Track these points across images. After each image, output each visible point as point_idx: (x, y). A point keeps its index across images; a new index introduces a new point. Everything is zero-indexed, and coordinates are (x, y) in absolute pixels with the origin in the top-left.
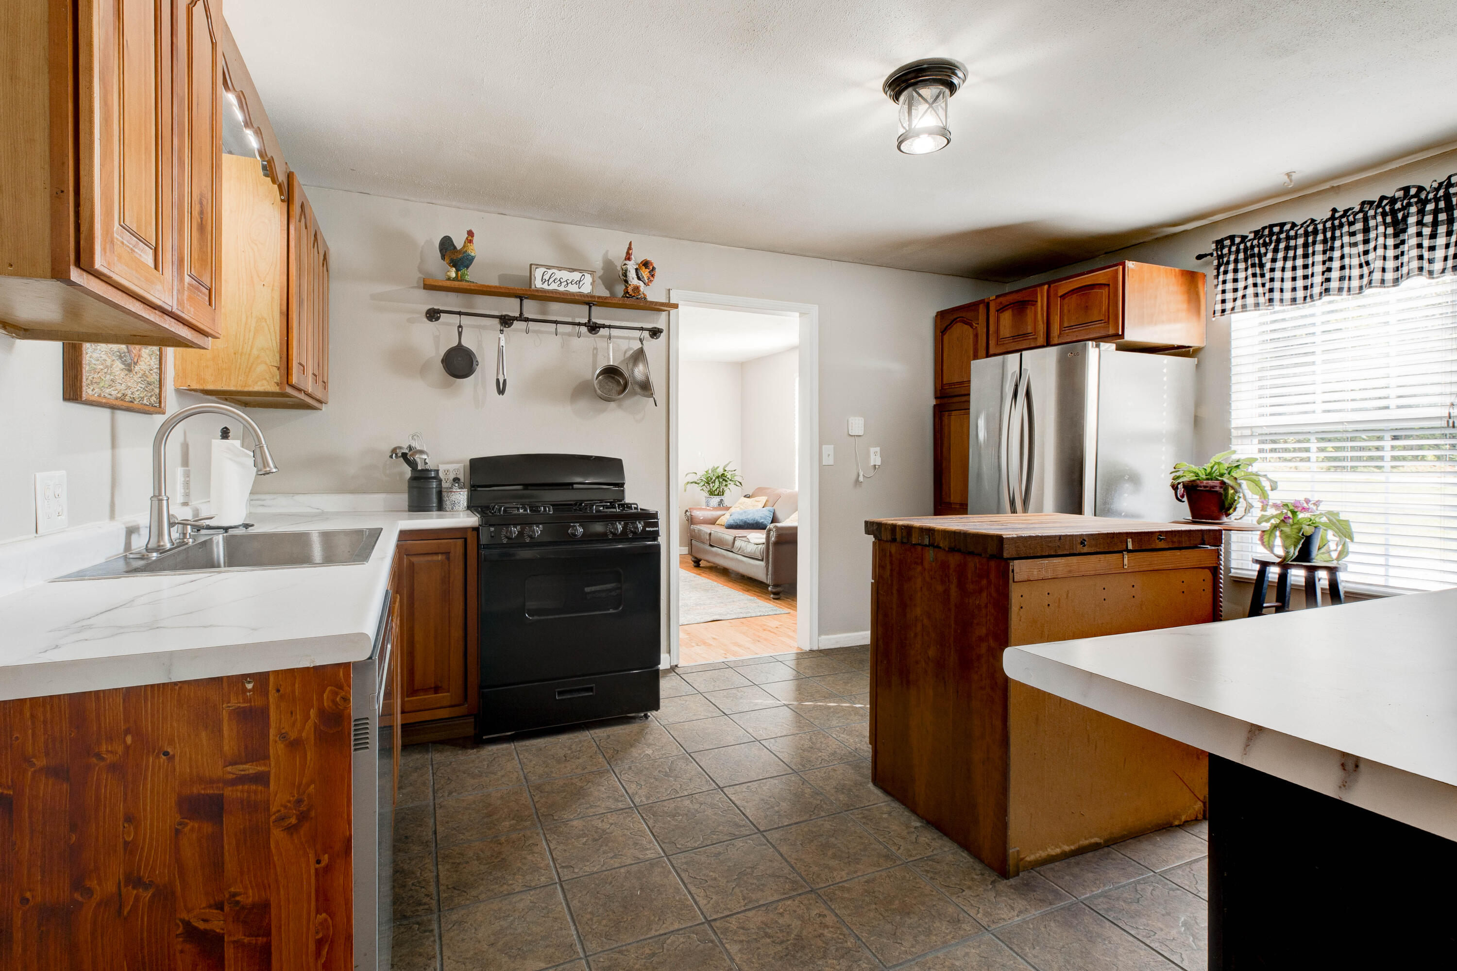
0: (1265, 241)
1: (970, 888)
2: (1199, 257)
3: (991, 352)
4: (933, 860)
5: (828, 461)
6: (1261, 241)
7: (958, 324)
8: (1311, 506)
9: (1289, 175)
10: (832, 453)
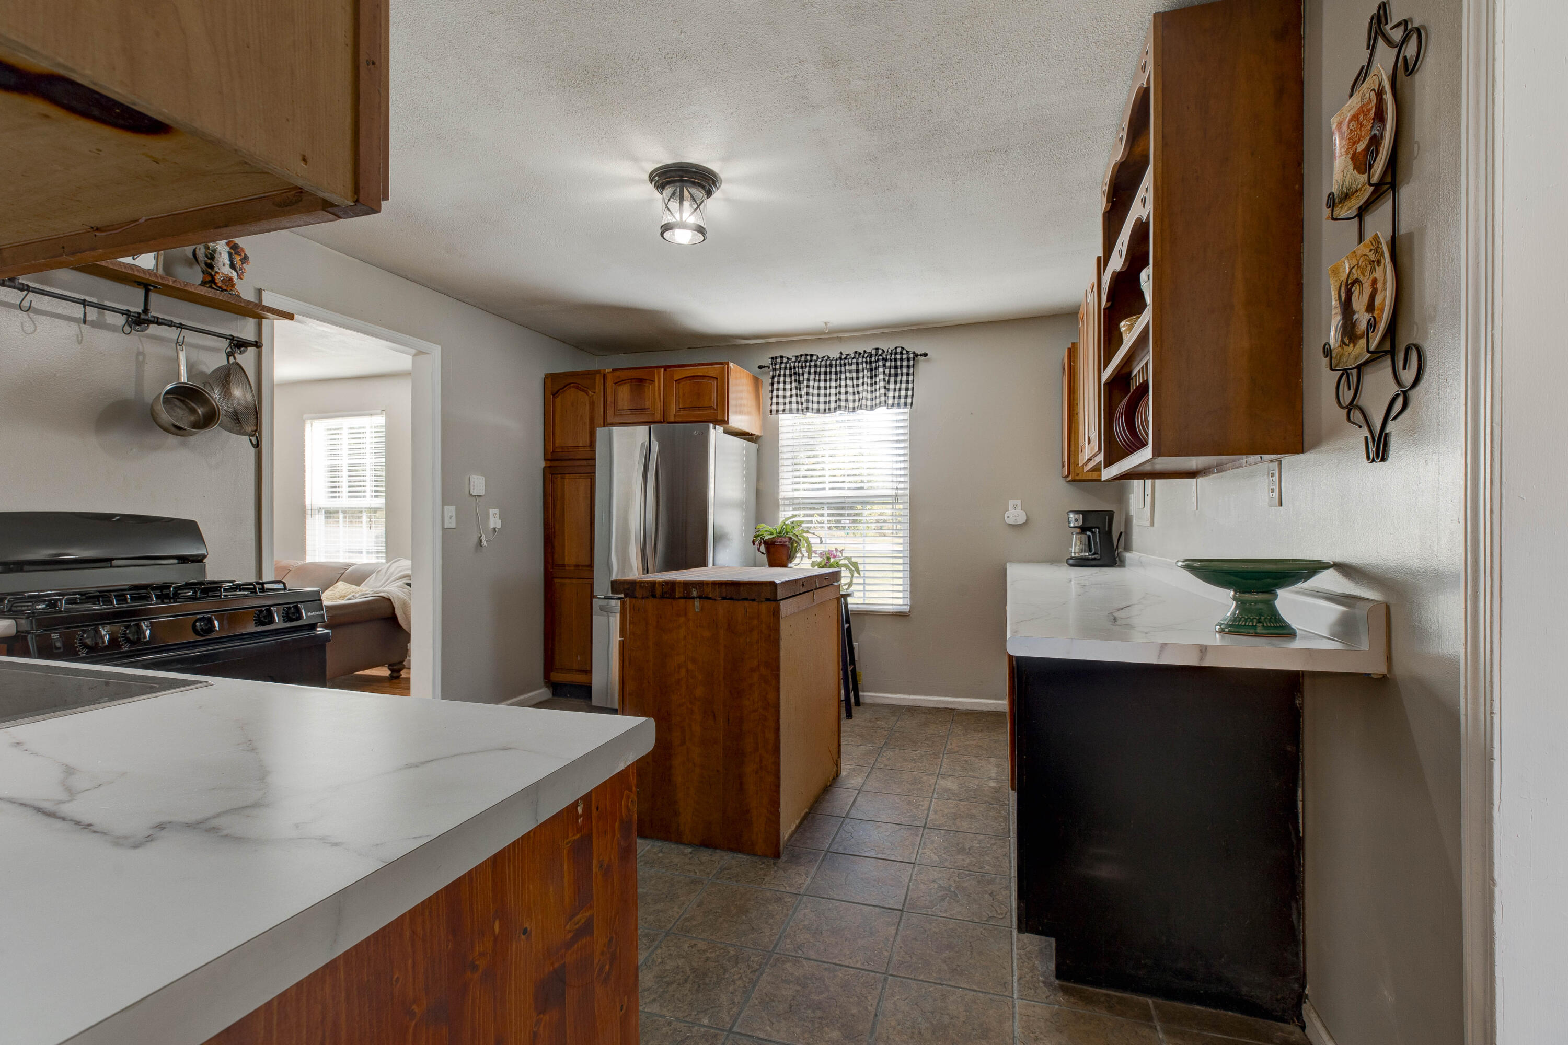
0: (802, 364)
1: (765, 875)
2: (760, 367)
3: (609, 420)
4: (725, 869)
5: (451, 523)
6: (800, 364)
7: (573, 390)
8: (839, 554)
9: (826, 323)
10: (454, 514)
